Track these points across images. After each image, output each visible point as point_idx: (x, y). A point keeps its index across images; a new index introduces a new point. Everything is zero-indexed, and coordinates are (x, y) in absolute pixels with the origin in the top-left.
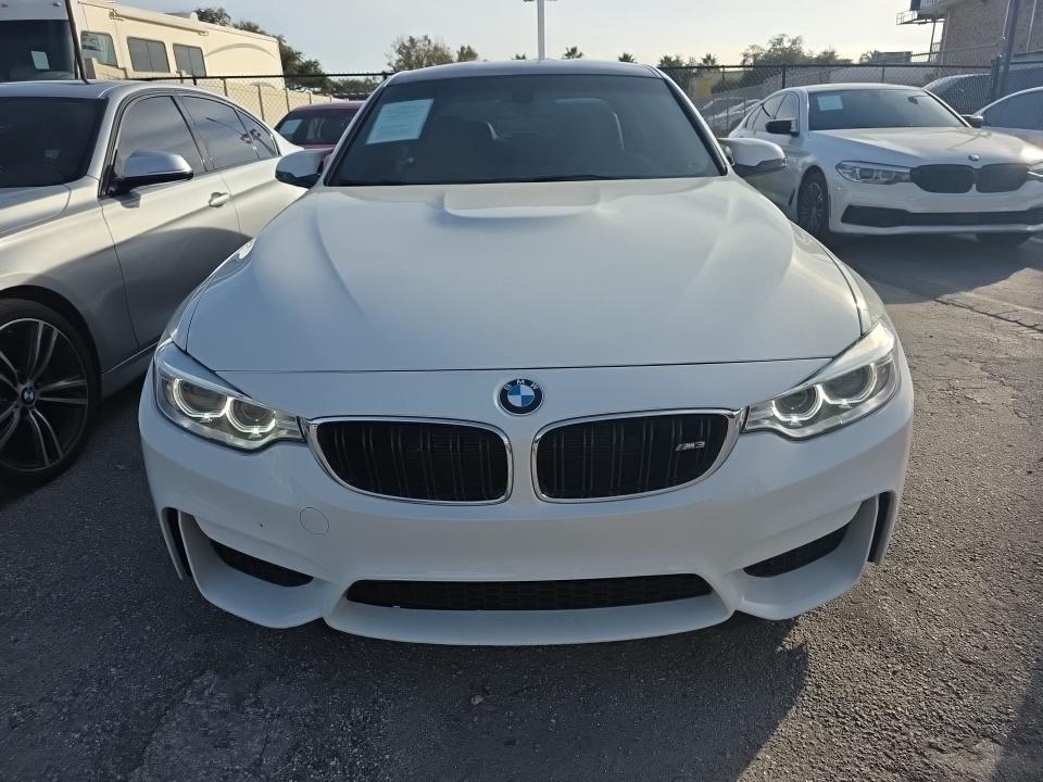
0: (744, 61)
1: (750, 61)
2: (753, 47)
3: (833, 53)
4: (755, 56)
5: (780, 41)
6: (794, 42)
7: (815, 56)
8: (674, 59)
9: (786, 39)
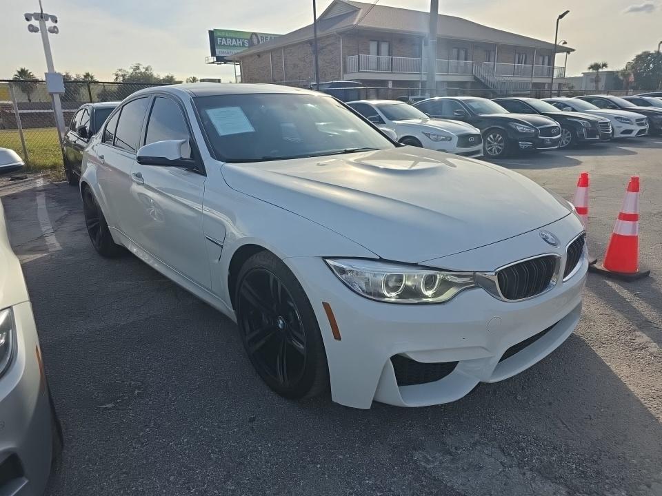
0: (117, 78)
1: (120, 80)
2: (120, 70)
3: (172, 77)
4: (123, 76)
5: (138, 68)
6: (147, 69)
7: (162, 78)
8: (64, 74)
9: (141, 67)
